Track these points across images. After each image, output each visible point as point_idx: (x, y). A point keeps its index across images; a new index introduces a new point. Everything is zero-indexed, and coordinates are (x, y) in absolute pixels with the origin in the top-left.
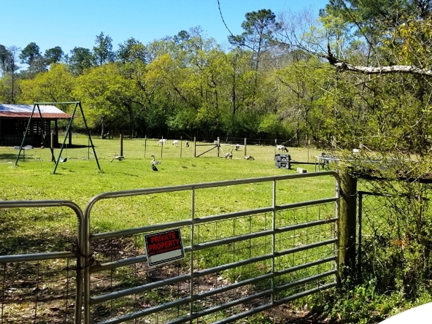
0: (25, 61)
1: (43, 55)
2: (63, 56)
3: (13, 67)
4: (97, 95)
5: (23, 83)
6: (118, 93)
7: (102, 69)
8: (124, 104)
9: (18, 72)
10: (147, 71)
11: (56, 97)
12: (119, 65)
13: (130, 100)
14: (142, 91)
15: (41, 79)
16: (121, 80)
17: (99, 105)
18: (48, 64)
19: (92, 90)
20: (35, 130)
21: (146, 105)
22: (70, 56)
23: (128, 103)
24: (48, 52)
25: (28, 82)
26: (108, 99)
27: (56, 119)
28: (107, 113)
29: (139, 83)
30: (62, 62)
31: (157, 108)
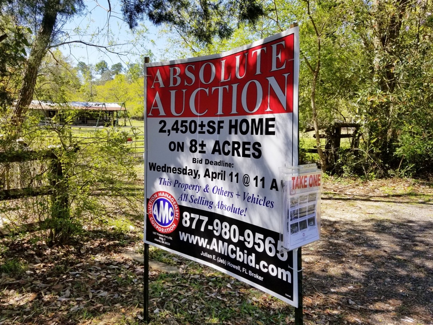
0: (98, 73)
1: (110, 68)
2: (123, 69)
3: (91, 77)
5: (98, 88)
9: (94, 80)
11: (118, 97)
15: (109, 85)
18: (114, 74)
22: (127, 69)
24: (114, 66)
25: (101, 87)
27: (117, 111)
30: (123, 73)
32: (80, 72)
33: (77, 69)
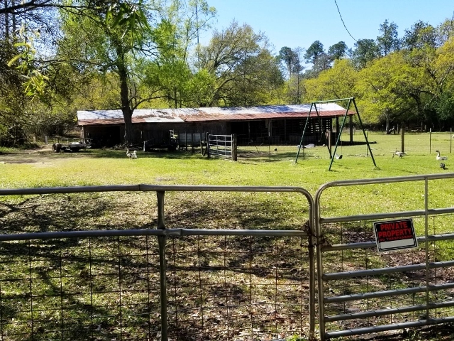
0: (310, 60)
1: (326, 52)
2: (346, 51)
3: (299, 68)
4: (381, 88)
5: (307, 83)
6: (403, 84)
7: (385, 59)
8: (412, 95)
9: (304, 72)
10: (438, 56)
11: (338, 94)
12: (405, 53)
13: (418, 91)
14: (432, 79)
15: (324, 77)
16: (407, 69)
17: (384, 99)
18: (332, 60)
19: (375, 83)
20: (318, 129)
21: (437, 94)
22: (354, 49)
23: (415, 94)
24: (332, 49)
25: (313, 81)
26: (393, 91)
27: (337, 117)
28: (392, 106)
29: (429, 71)
30: (346, 56)
31: (450, 97)
32: (284, 63)
33: (278, 59)
